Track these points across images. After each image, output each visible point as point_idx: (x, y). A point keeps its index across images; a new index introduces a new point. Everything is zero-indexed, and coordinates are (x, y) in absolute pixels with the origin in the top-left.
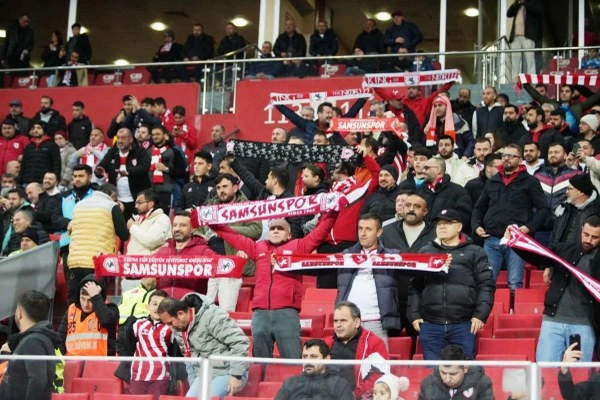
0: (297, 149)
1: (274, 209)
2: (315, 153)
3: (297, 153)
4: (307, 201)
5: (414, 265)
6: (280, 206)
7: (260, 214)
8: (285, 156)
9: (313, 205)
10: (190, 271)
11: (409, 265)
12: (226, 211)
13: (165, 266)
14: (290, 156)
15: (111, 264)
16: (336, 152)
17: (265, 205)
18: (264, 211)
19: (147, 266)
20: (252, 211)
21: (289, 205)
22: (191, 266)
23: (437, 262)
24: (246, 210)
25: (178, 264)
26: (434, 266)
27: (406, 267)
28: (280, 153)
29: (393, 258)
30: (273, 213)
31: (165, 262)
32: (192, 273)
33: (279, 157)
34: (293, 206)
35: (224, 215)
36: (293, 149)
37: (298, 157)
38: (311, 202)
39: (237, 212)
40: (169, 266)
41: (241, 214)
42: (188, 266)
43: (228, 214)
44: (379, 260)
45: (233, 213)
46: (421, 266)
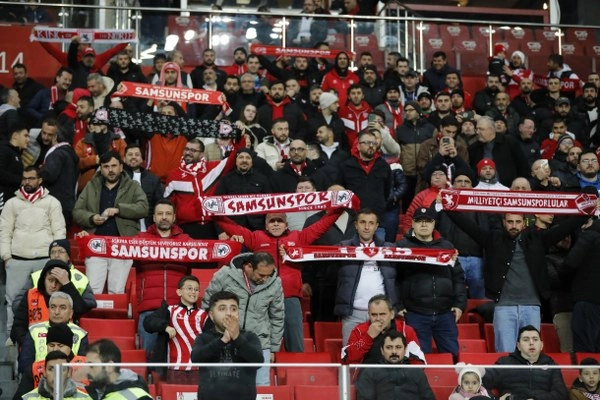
0: (174, 121)
1: (284, 204)
2: (193, 126)
3: (174, 126)
4: (318, 197)
5: (424, 259)
6: (289, 200)
7: (269, 207)
8: (162, 128)
9: (323, 202)
10: (185, 254)
11: (419, 259)
12: (232, 203)
13: (157, 249)
14: (167, 129)
15: (98, 245)
16: (214, 126)
17: (273, 199)
18: (273, 205)
19: (138, 248)
20: (260, 204)
21: (299, 201)
22: (185, 250)
23: (445, 257)
24: (254, 202)
25: (171, 247)
26: (442, 260)
27: (416, 261)
28: (156, 125)
29: (403, 252)
30: (282, 207)
31: (157, 245)
32: (187, 257)
33: (156, 129)
34: (303, 201)
35: (230, 206)
36: (170, 120)
37: (176, 130)
38: (322, 198)
39: (244, 204)
40: (162, 249)
41: (249, 206)
42: (181, 250)
43: (234, 205)
44: (390, 253)
45: (240, 205)
46: (431, 260)
